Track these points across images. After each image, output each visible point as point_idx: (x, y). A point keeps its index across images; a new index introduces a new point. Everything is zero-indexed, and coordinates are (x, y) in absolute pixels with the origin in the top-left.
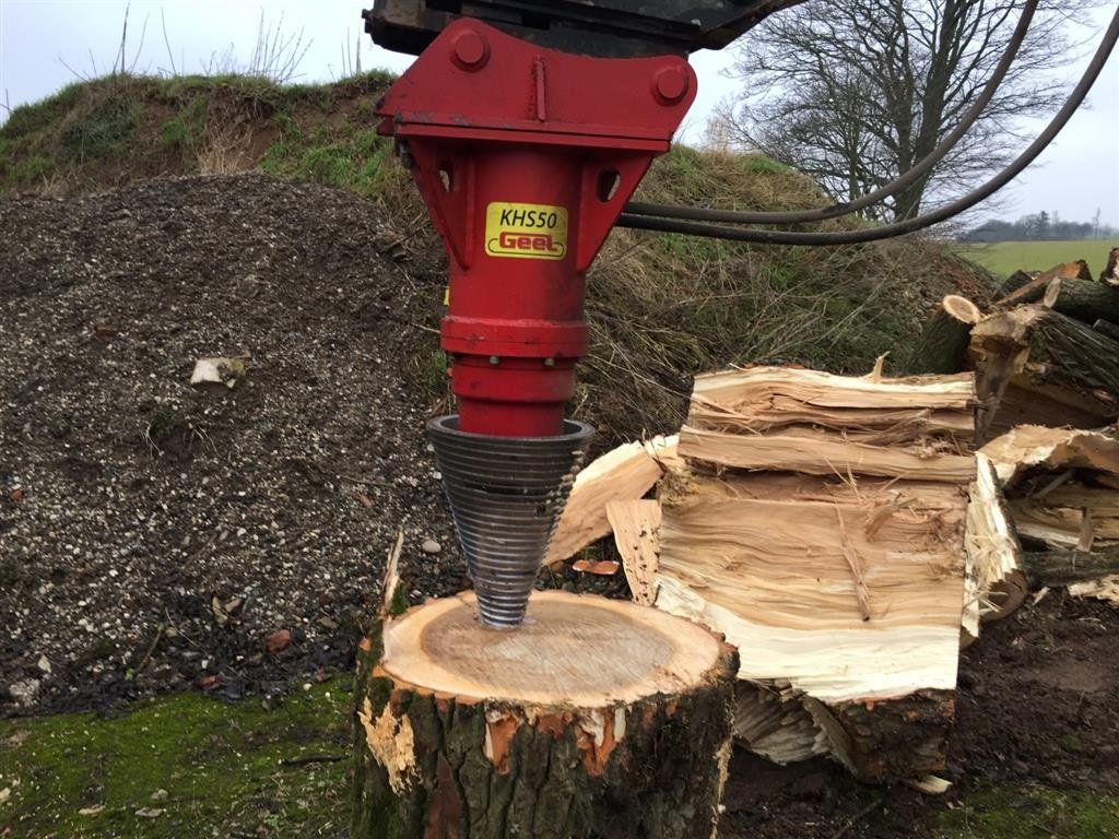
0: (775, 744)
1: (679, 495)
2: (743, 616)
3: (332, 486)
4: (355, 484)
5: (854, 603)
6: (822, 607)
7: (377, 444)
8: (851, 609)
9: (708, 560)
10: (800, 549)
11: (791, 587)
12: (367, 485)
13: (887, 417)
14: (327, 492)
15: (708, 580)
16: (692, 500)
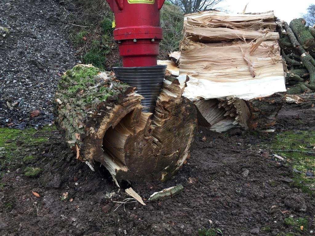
0: (218, 126)
1: (187, 46)
2: (213, 81)
3: (46, 70)
4: (55, 70)
5: (249, 73)
6: (239, 75)
7: (61, 58)
8: (248, 75)
9: (197, 67)
10: (229, 60)
11: (228, 71)
12: (59, 70)
13: (249, 23)
14: (45, 72)
15: (198, 73)
16: (192, 47)
